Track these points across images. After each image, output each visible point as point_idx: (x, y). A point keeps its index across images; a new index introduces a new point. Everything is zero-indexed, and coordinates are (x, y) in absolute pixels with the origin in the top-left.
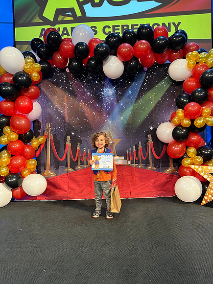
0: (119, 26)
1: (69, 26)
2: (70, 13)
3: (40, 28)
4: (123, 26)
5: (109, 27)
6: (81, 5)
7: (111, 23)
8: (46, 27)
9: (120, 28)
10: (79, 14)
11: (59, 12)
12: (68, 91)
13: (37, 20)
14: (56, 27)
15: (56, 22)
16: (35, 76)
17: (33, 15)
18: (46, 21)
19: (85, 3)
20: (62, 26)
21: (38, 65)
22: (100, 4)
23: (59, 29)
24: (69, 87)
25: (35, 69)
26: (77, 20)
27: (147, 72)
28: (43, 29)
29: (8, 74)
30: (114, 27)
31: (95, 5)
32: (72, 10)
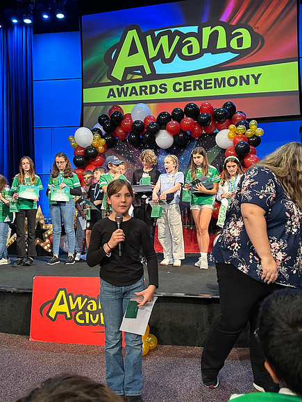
0: (191, 82)
1: (137, 85)
2: (139, 72)
3: (108, 88)
4: (195, 82)
5: (180, 84)
6: (151, 62)
7: (182, 80)
8: (115, 87)
9: (192, 84)
10: (148, 71)
11: (128, 70)
12: (129, 158)
13: (106, 80)
14: (125, 86)
15: (124, 81)
16: (101, 148)
17: (102, 75)
18: (115, 81)
19: (155, 59)
20: (130, 86)
21: (103, 140)
22: (171, 60)
23: (127, 88)
24: (129, 154)
25: (100, 144)
26: (146, 78)
27: (198, 140)
28: (112, 90)
29: (79, 148)
30: (185, 83)
31: (165, 61)
32: (141, 68)
